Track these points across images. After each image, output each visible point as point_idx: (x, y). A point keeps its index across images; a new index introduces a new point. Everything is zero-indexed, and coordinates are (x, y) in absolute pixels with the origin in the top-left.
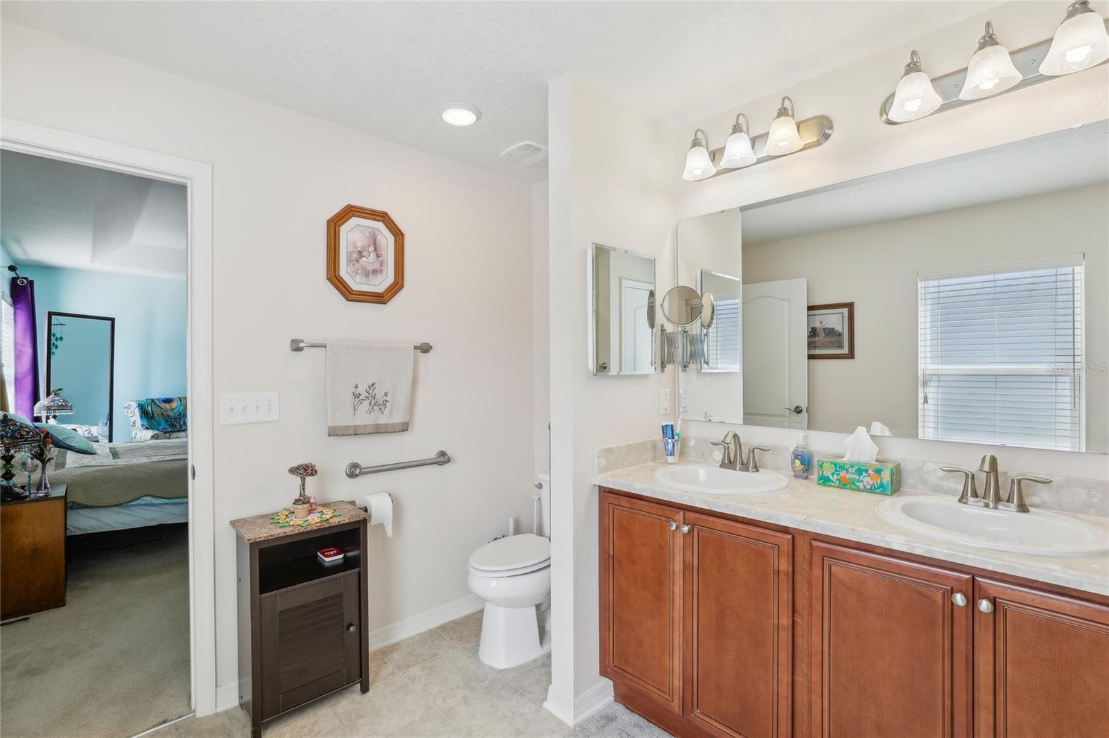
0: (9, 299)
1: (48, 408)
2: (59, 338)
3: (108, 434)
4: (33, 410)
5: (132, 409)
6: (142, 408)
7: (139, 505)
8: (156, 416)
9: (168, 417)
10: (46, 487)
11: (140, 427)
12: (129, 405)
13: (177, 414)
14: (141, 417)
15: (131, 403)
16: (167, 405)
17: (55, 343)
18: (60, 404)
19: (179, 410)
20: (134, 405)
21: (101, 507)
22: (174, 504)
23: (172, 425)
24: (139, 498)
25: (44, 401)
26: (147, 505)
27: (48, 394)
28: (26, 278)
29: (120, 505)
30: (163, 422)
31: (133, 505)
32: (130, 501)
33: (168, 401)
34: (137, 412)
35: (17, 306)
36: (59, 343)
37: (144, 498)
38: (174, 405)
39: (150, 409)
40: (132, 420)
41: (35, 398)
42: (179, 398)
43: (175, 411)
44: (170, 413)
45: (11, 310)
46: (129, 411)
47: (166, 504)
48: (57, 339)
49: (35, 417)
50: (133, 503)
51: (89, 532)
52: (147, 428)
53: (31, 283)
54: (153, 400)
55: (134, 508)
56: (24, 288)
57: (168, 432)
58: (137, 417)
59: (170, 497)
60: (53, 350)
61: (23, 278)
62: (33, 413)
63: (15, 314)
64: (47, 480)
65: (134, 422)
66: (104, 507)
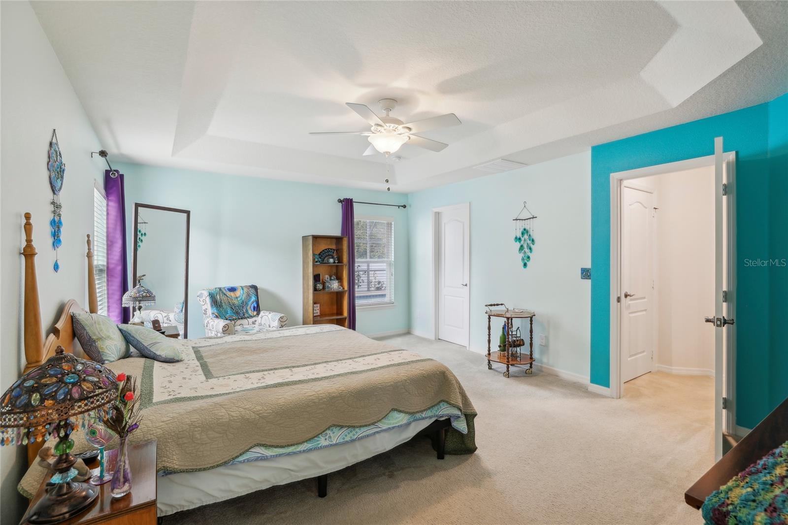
0: (103, 191)
1: (135, 299)
2: (143, 234)
3: (183, 320)
4: (122, 299)
5: (204, 298)
6: (212, 296)
7: (248, 460)
8: (223, 304)
9: (233, 305)
10: (126, 480)
11: (211, 315)
12: (201, 293)
13: (240, 302)
14: (212, 306)
15: (203, 292)
16: (232, 294)
17: (141, 238)
18: (144, 294)
19: (242, 299)
20: (206, 293)
21: (200, 470)
22: (289, 454)
23: (237, 313)
24: (247, 451)
25: (131, 291)
26: (257, 459)
27: (134, 286)
28: (117, 171)
29: (225, 464)
30: (229, 311)
31: (240, 462)
32: (237, 457)
33: (233, 290)
34: (208, 300)
35: (110, 198)
36: (143, 238)
37: (252, 450)
38: (239, 293)
39: (218, 297)
40: (204, 308)
41: (124, 289)
42: (241, 287)
43: (239, 299)
44: (236, 302)
45: (104, 202)
46: (201, 300)
47: (280, 455)
48: (142, 234)
49: (124, 307)
50: (241, 459)
51: (186, 509)
52: (217, 317)
53: (122, 176)
54: (220, 289)
55: (241, 466)
56: (115, 180)
57: (233, 320)
58: (208, 305)
59: (284, 445)
60: (140, 243)
61: (115, 171)
62: (122, 304)
63: (108, 205)
64: (127, 466)
65: (205, 310)
66: (204, 469)
